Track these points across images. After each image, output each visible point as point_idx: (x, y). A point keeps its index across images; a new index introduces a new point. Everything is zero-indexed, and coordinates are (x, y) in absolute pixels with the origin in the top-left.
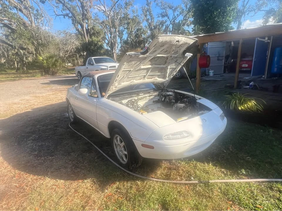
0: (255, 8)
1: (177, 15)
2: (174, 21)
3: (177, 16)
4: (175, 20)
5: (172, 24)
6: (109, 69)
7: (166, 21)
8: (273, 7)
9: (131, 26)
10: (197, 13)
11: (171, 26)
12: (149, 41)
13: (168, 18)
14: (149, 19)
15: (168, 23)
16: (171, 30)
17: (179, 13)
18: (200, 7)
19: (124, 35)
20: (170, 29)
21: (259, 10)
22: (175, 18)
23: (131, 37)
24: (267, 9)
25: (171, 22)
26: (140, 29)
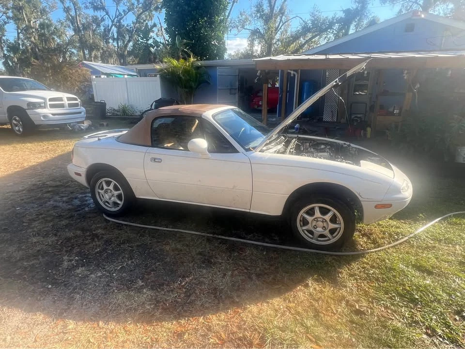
0: (237, 24)
1: (124, 11)
2: (119, 21)
3: (123, 14)
4: (121, 19)
5: (115, 26)
6: (49, 103)
7: (103, 20)
8: (258, 27)
9: (26, 14)
10: (174, 17)
11: (114, 29)
12: (70, 51)
13: (107, 13)
14: (70, 9)
15: (108, 22)
16: (116, 37)
17: (126, 8)
18: (178, 8)
19: (6, 31)
20: (113, 36)
21: (243, 27)
22: (119, 17)
23: (30, 38)
24: (252, 27)
25: (113, 21)
26: (49, 26)
